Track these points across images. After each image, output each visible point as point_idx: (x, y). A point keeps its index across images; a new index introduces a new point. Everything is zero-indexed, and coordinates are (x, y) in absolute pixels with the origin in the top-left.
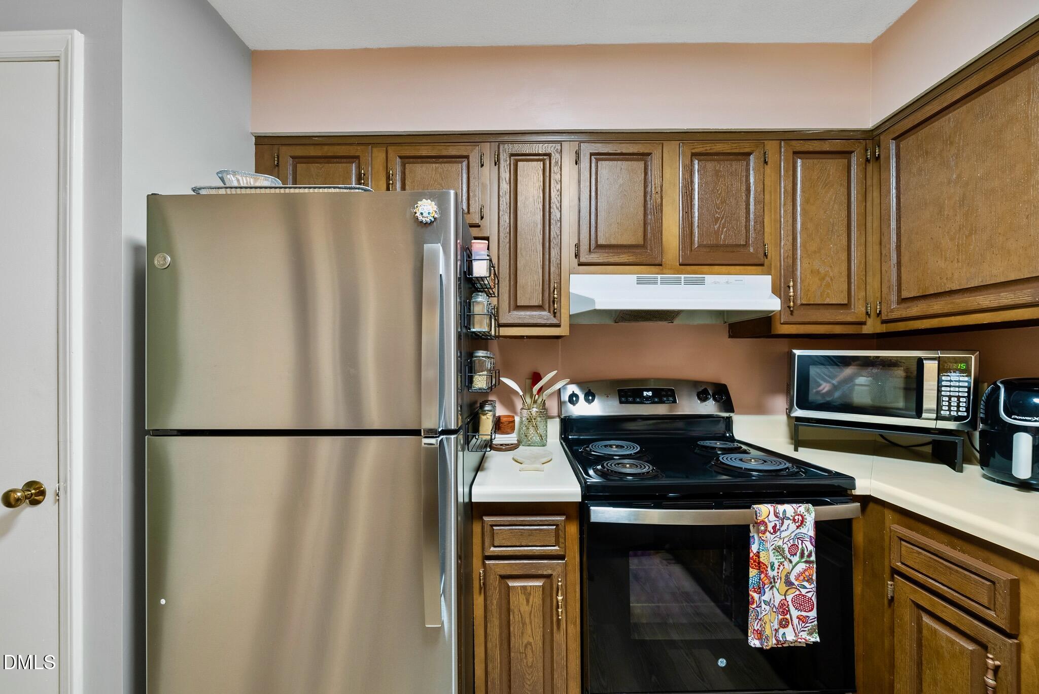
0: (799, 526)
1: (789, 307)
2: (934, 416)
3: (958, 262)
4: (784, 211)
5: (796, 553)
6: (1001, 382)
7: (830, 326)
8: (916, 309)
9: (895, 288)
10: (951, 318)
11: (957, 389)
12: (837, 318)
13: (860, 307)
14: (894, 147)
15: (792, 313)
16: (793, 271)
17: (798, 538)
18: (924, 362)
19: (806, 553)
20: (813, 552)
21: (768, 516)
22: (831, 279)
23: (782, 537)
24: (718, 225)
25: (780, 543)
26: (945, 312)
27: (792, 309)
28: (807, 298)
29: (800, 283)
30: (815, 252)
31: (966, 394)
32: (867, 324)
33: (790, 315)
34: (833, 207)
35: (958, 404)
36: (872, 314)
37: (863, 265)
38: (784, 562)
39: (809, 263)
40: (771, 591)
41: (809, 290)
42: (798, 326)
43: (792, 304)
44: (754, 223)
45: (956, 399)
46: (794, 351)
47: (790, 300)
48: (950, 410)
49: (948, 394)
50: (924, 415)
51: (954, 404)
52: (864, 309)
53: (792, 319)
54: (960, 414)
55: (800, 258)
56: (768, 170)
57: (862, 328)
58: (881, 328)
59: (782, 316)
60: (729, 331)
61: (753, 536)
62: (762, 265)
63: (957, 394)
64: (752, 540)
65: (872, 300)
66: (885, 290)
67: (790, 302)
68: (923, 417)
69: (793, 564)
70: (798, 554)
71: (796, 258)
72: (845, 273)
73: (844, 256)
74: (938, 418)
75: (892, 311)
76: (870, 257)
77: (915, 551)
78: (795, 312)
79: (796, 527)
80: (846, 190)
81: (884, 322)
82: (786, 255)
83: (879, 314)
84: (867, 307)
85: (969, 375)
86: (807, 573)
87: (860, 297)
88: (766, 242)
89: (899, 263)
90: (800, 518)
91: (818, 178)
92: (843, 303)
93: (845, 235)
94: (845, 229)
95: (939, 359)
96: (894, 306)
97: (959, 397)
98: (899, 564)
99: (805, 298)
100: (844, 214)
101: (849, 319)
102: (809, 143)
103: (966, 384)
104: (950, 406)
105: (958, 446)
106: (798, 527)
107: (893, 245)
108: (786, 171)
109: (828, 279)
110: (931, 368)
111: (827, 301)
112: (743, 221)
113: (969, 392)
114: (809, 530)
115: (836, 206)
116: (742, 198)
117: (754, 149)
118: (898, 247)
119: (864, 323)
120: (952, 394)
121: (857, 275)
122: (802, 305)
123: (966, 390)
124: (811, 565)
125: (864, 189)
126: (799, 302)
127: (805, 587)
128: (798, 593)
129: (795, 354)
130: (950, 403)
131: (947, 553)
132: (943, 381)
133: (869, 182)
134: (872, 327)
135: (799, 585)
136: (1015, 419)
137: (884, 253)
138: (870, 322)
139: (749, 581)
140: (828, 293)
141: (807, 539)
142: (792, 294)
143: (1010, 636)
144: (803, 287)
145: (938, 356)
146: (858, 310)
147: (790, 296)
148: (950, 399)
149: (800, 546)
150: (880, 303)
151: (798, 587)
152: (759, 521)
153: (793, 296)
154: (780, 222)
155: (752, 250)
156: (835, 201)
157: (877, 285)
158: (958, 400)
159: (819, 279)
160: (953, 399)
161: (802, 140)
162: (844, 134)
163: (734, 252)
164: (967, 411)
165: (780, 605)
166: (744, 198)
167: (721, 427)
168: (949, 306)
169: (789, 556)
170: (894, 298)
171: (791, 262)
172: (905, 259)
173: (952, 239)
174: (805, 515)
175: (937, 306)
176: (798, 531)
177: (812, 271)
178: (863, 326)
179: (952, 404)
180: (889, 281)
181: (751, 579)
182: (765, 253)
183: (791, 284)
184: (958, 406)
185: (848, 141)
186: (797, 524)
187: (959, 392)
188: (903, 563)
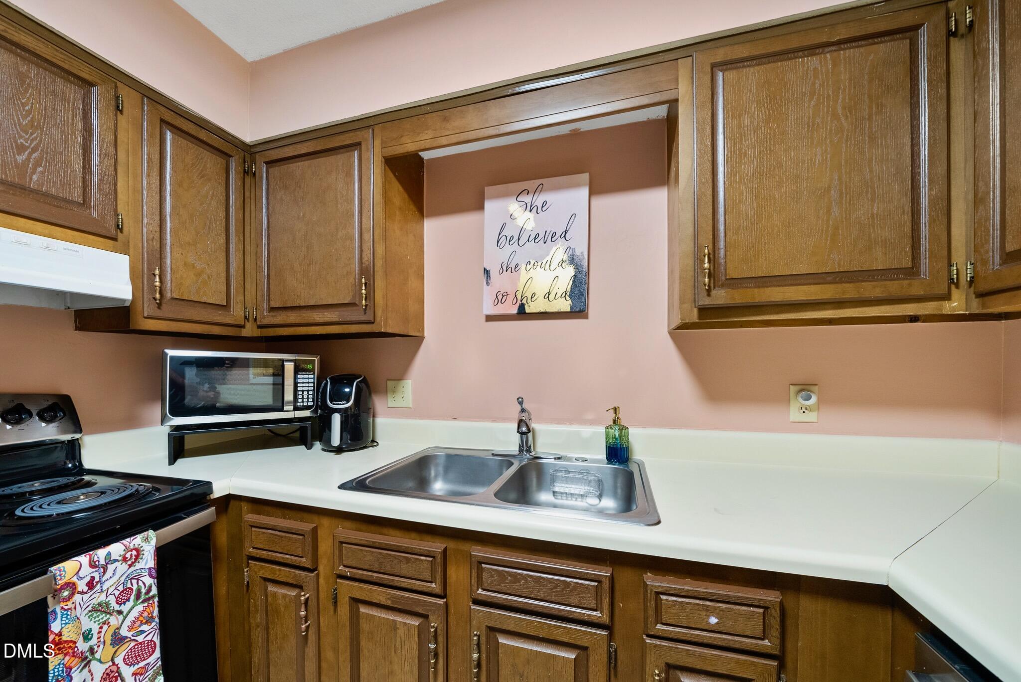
0: (133, 563)
1: (155, 299)
2: (291, 408)
3: (304, 284)
4: (147, 183)
5: (129, 598)
6: (329, 379)
7: (209, 326)
8: (280, 318)
9: (266, 298)
10: (300, 328)
11: (307, 385)
12: (216, 319)
13: (239, 310)
14: (265, 171)
15: (159, 306)
16: (161, 258)
17: (131, 579)
18: (285, 363)
19: (143, 591)
20: (153, 586)
21: (78, 573)
22: (209, 277)
23: (104, 589)
24: (24, 157)
25: (103, 597)
26: (297, 322)
27: (158, 302)
28: (179, 292)
29: (171, 274)
30: (189, 244)
31: (312, 388)
32: (246, 327)
33: (156, 308)
34: (210, 204)
35: (308, 396)
36: (251, 319)
37: (241, 271)
38: (109, 618)
39: (182, 254)
40: (86, 670)
41: (181, 284)
42: (168, 322)
43: (158, 296)
44: (99, 180)
45: (307, 392)
46: (167, 351)
47: (155, 291)
48: (303, 402)
49: (302, 389)
50: (286, 408)
51: (305, 396)
52: (242, 313)
53: (159, 313)
54: (309, 404)
55: (171, 245)
56: (122, 120)
57: (241, 331)
58: (257, 333)
59: (145, 308)
60: (75, 322)
61: (52, 611)
62: (115, 239)
63: (307, 389)
64: (50, 618)
65: (250, 305)
66: (259, 298)
67: (156, 293)
68: (284, 410)
69: (124, 614)
70: (132, 597)
71: (166, 244)
72: (224, 274)
73: (222, 257)
74: (296, 409)
75: (264, 318)
76: (248, 265)
77: (261, 533)
78: (164, 306)
79: (128, 567)
80: (224, 191)
81: (260, 327)
82: (151, 236)
83: (255, 319)
84: (245, 312)
85: (314, 374)
86: (145, 614)
87: (238, 301)
88: (119, 211)
89: (269, 275)
90: (134, 553)
91: (193, 164)
92: (221, 304)
93: (224, 236)
94: (223, 230)
95: (295, 361)
96: (266, 313)
97: (308, 391)
98: (251, 550)
99: (177, 292)
100: (222, 215)
101: (228, 320)
102: (182, 120)
103: (312, 381)
104: (303, 398)
105: (308, 429)
106: (130, 566)
107: (265, 259)
108: (151, 136)
109: (205, 276)
110: (289, 367)
111: (204, 299)
112: (79, 172)
113: (314, 386)
114: (149, 560)
115: (214, 204)
116: (76, 138)
117: (99, 81)
118: (268, 261)
119: (243, 327)
120: (304, 389)
121: (236, 279)
122: (173, 299)
123: (312, 385)
124: (151, 602)
125: (242, 198)
126: (169, 295)
127: (143, 632)
128: (133, 644)
129: (167, 354)
130: (303, 396)
131: (280, 525)
132: (299, 379)
133: (247, 194)
134: (249, 331)
135: (135, 635)
136: (334, 404)
137: (258, 263)
138: (249, 325)
139: (48, 676)
140: (205, 292)
141: (145, 574)
142: (157, 284)
143: (312, 571)
144: (173, 279)
145: (295, 358)
146: (237, 313)
147: (156, 286)
148: (303, 393)
149: (135, 587)
150: (256, 309)
151: (133, 638)
152: (59, 587)
153: (159, 287)
154: (143, 194)
155: (94, 215)
156: (212, 197)
157: (254, 292)
158: (308, 393)
159: (194, 274)
160: (304, 392)
161: (173, 111)
162: (223, 133)
163: (61, 207)
164: (313, 401)
165: (105, 675)
166: (80, 139)
167: (59, 456)
168: (299, 318)
169: (117, 607)
170: (265, 306)
171: (159, 246)
172: (272, 274)
173: (300, 265)
174: (142, 547)
175: (292, 317)
176: (132, 569)
177: (185, 264)
178: (243, 329)
179: (304, 397)
180: (262, 290)
181: (52, 672)
182: (118, 225)
183: (157, 272)
184: (308, 398)
185: (227, 143)
186: (130, 562)
187: (308, 387)
188: (254, 548)
